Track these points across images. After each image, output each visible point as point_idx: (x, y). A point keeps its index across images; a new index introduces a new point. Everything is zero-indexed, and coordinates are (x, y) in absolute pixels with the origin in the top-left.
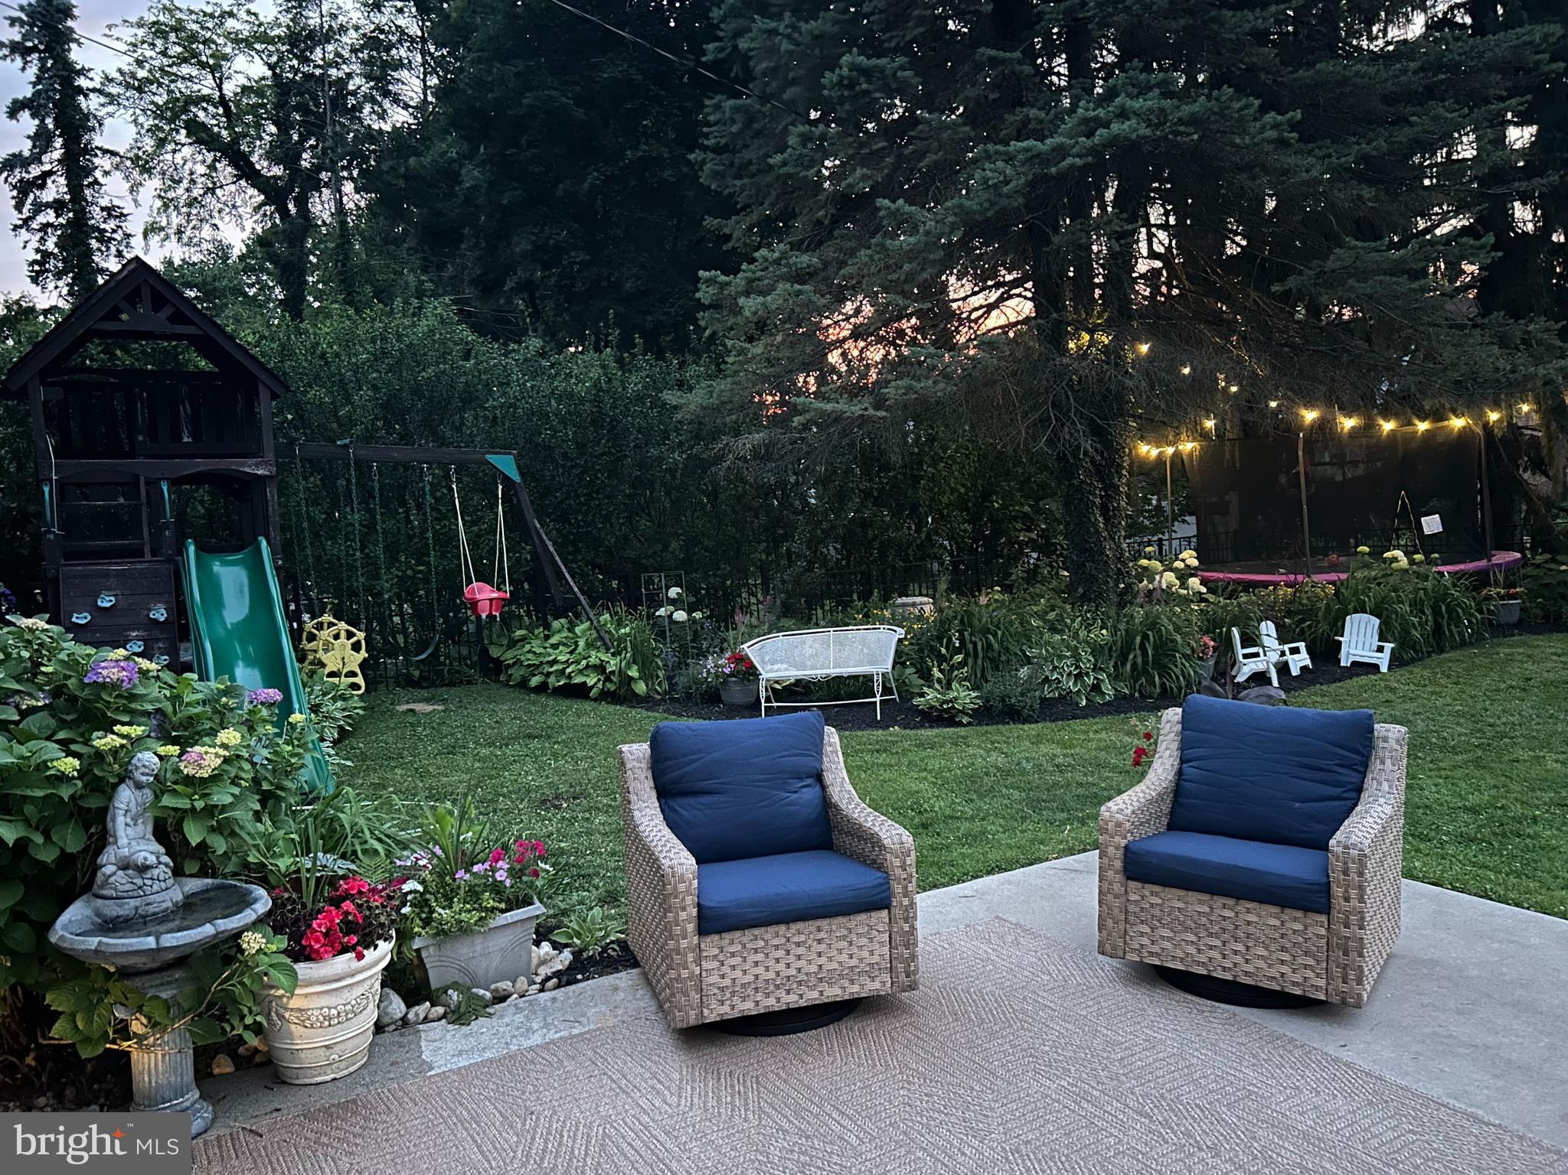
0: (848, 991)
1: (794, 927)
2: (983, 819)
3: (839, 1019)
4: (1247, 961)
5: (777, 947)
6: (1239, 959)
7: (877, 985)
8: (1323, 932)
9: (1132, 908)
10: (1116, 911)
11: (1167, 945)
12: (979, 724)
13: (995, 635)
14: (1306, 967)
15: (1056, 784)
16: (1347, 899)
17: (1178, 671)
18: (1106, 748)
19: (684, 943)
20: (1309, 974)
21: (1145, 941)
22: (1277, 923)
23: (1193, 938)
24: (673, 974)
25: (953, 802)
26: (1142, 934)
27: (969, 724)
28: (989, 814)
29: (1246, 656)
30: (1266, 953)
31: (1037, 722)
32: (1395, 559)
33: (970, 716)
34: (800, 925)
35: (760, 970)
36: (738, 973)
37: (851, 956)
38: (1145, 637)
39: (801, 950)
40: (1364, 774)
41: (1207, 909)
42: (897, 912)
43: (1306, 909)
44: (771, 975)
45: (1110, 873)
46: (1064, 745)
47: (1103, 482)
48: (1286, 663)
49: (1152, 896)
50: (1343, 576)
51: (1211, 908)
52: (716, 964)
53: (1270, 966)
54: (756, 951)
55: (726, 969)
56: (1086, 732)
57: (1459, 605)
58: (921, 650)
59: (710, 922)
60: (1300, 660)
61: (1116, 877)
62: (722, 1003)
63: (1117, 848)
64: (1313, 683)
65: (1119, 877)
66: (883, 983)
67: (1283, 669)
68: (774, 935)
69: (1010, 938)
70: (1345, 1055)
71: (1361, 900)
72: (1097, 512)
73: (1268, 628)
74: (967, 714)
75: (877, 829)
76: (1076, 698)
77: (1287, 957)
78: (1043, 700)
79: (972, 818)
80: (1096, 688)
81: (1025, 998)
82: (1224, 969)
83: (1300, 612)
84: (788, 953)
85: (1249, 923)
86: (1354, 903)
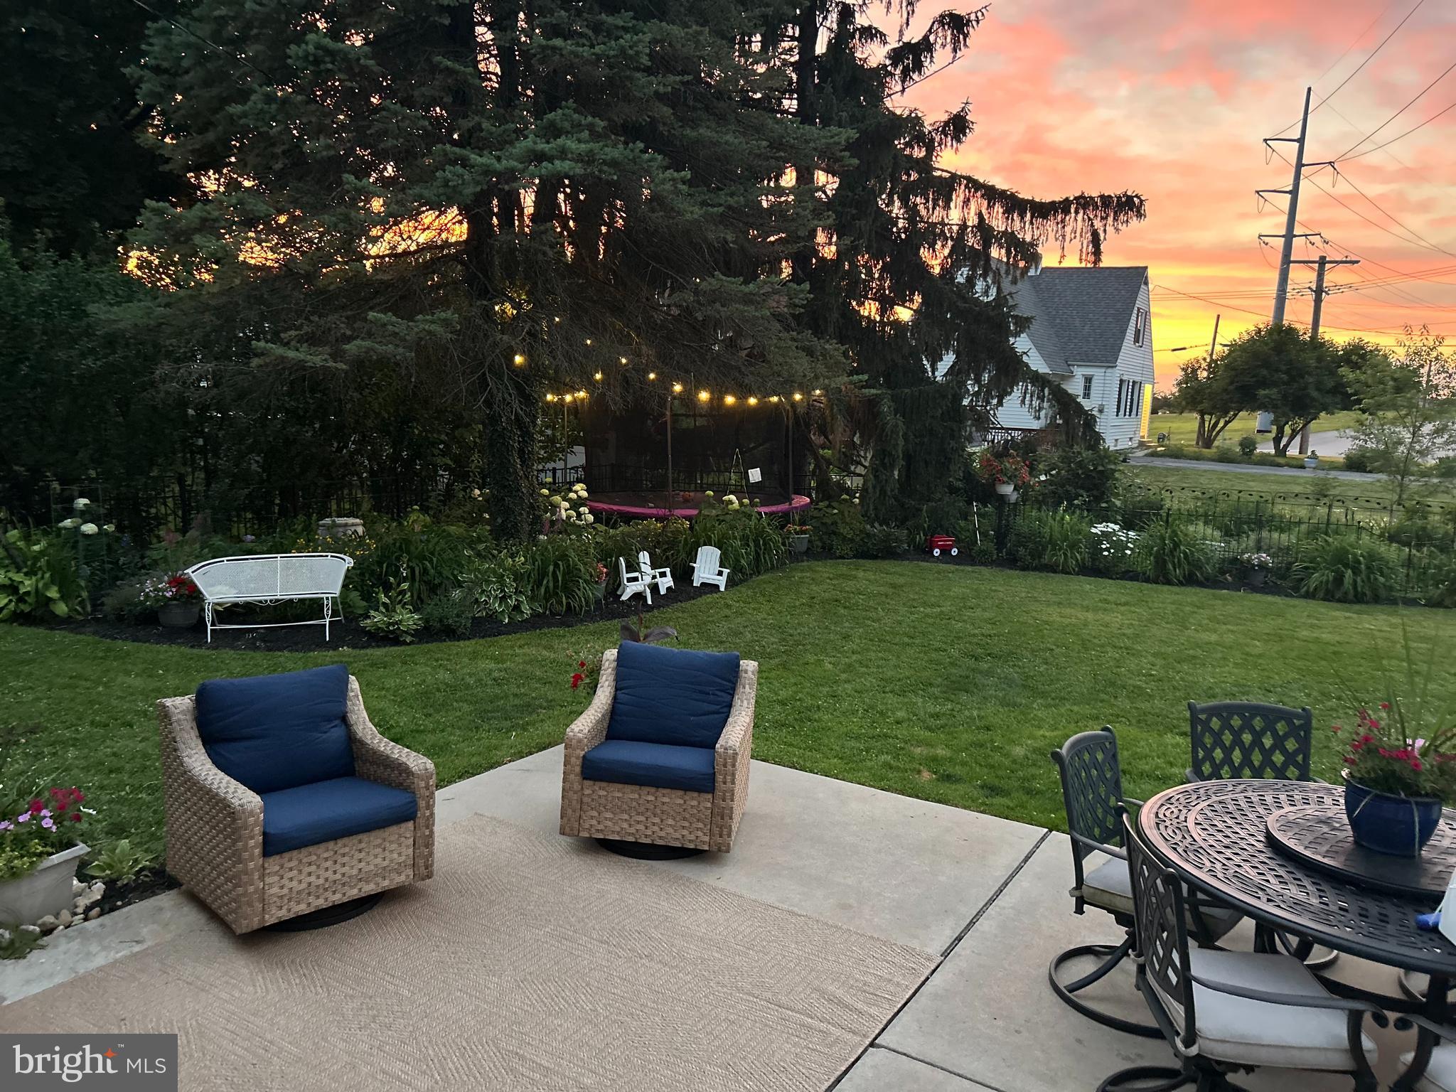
0: (381, 885)
1: (340, 842)
2: (443, 731)
3: (371, 908)
4: (661, 829)
5: (326, 859)
6: (656, 828)
7: (403, 878)
8: (709, 805)
9: (586, 800)
10: (574, 802)
11: (609, 824)
12: (420, 642)
13: (431, 561)
14: (698, 829)
15: (497, 697)
16: (725, 783)
17: (580, 594)
18: (530, 662)
19: (251, 865)
20: (700, 833)
21: (594, 822)
22: (682, 802)
23: (626, 817)
24: (240, 890)
25: (414, 718)
26: (592, 818)
27: (412, 643)
28: (446, 726)
29: (629, 580)
30: (673, 823)
31: (469, 639)
32: (731, 502)
33: (413, 636)
34: (345, 840)
35: (312, 879)
36: (294, 883)
37: (384, 859)
38: (557, 566)
39: (346, 859)
40: (733, 696)
41: (637, 796)
42: (421, 821)
43: (700, 791)
44: (321, 881)
45: (572, 777)
46: (497, 660)
47: (521, 429)
48: (657, 584)
49: (601, 791)
50: (695, 512)
51: (640, 795)
52: (276, 878)
53: (675, 831)
54: (310, 864)
55: (285, 881)
56: (512, 647)
57: (771, 540)
58: (362, 574)
59: (274, 845)
60: (666, 583)
61: (575, 778)
62: (281, 908)
63: (577, 758)
64: (676, 600)
65: (578, 778)
66: (408, 876)
67: (654, 588)
68: (325, 851)
69: (489, 830)
70: (720, 884)
71: (733, 783)
72: (516, 456)
73: (644, 557)
74: (409, 634)
75: (404, 760)
76: (500, 617)
77: (687, 824)
78: (474, 618)
79: (433, 731)
80: (517, 608)
81: (509, 873)
82: (646, 836)
83: (667, 543)
84: (335, 862)
85: (663, 803)
86: (729, 785)
